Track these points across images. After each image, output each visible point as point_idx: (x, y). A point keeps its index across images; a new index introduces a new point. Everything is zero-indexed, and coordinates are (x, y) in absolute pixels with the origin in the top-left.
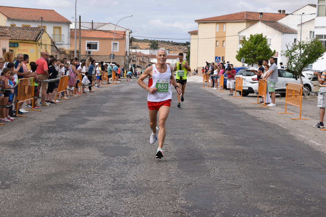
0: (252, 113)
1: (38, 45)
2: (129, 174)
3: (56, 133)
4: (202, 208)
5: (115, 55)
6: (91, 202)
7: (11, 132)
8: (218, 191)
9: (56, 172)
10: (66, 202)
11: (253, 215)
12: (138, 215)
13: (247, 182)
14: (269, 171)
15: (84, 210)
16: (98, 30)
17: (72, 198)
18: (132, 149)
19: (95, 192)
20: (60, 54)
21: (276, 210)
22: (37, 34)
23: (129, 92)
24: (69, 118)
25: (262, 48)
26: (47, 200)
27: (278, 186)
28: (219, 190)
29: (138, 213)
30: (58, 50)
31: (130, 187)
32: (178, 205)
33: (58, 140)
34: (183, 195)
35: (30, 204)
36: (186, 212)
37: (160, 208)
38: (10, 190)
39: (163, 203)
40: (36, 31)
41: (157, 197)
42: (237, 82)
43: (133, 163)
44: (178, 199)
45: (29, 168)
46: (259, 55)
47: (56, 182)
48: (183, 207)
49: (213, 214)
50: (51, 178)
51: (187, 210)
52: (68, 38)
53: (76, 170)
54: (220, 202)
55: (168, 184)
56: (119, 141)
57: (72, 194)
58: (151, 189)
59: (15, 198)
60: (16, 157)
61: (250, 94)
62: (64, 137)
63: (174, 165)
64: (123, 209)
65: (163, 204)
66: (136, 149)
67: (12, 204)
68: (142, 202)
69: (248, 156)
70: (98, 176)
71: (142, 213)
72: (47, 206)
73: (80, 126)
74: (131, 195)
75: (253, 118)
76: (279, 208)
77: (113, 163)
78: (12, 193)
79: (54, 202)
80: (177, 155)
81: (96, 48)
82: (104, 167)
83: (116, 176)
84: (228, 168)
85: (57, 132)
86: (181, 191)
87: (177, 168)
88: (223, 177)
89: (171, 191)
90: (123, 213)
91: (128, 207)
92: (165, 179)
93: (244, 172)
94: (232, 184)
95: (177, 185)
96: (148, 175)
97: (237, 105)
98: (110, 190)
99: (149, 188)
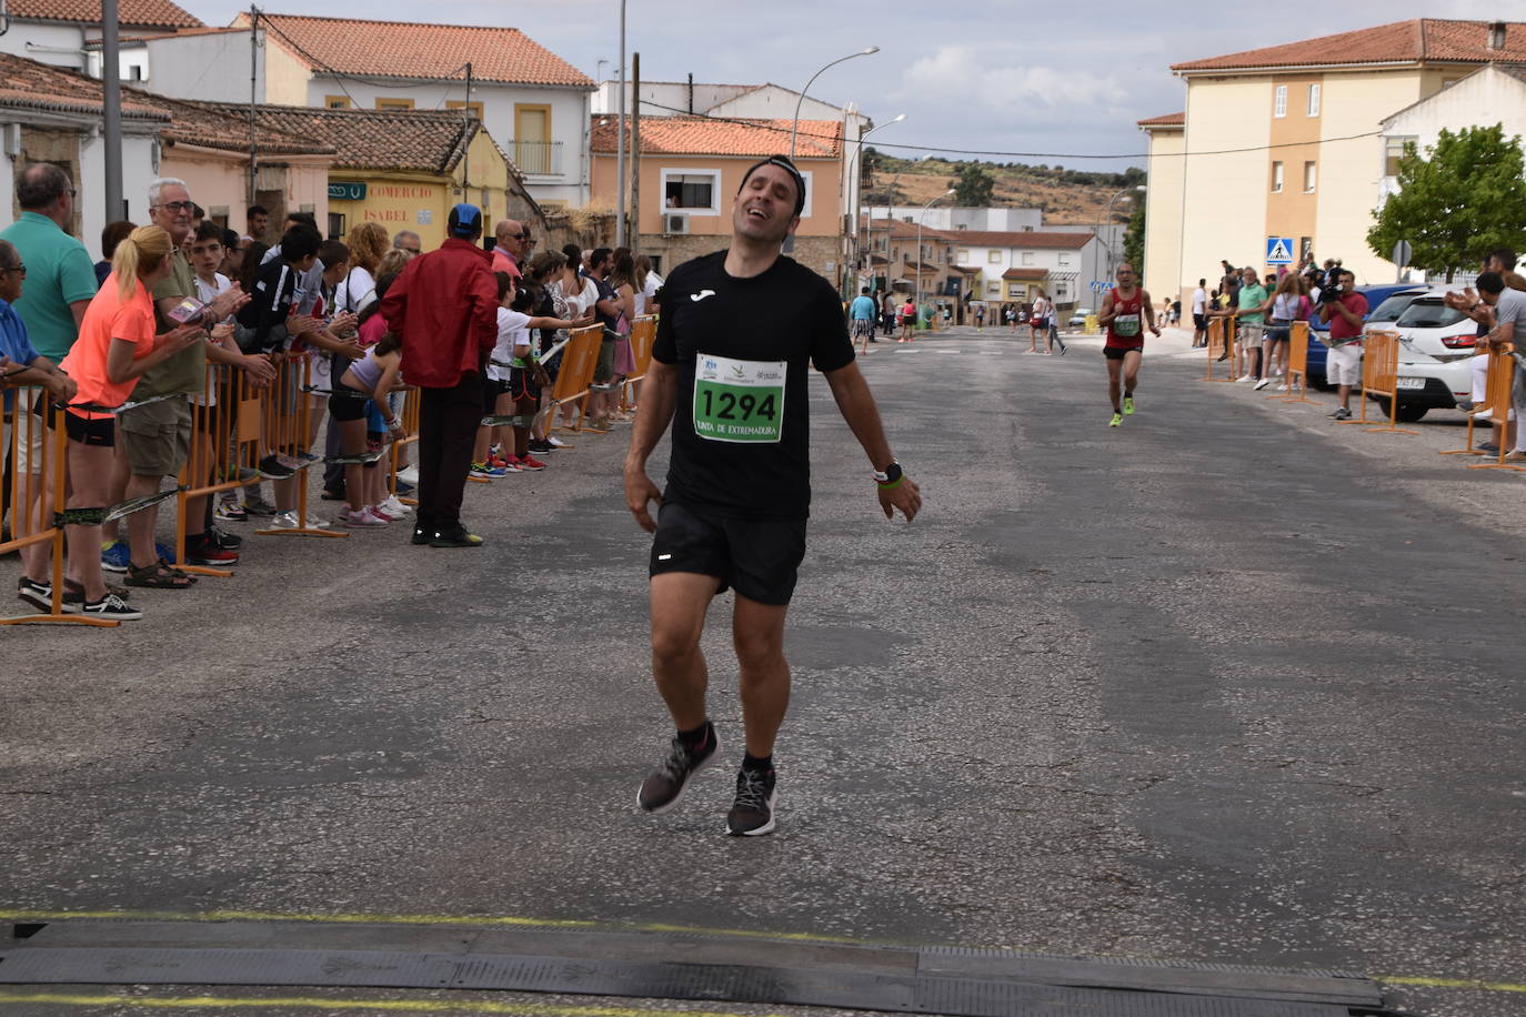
0: (1442, 495)
1: (451, 191)
2: (898, 736)
3: (571, 574)
4: (1214, 866)
7: (384, 564)
8: (1279, 807)
9: (596, 720)
10: (653, 830)
11: (1431, 897)
12: (945, 883)
13: (1405, 775)
14: (1507, 733)
15: (728, 859)
16: (715, 119)
18: (902, 640)
20: (547, 233)
22: (448, 142)
24: (613, 512)
25: (1498, 194)
26: (578, 821)
28: (1284, 801)
29: (947, 878)
30: (536, 213)
31: (904, 784)
33: (583, 599)
34: (1127, 816)
35: (514, 833)
36: (1144, 878)
37: (1037, 861)
38: (426, 784)
39: (1048, 843)
40: (441, 129)
41: (1019, 825)
42: (1373, 357)
43: (910, 692)
44: (1109, 833)
45: (483, 703)
46: (1482, 229)
47: (601, 758)
48: (1130, 861)
49: (1258, 888)
50: (577, 742)
51: (1149, 870)
52: (583, 156)
54: (1290, 846)
55: (1064, 776)
56: (842, 606)
58: (994, 792)
59: (453, 812)
60: (423, 663)
61: (1433, 413)
62: (607, 586)
63: (1085, 704)
64: (885, 862)
65: (1046, 847)
66: (917, 639)
67: (445, 831)
68: (960, 839)
69: (1414, 674)
71: (963, 879)
72: (579, 842)
74: (912, 811)
75: (1446, 516)
77: (826, 691)
78: (435, 794)
79: (606, 830)
80: (1097, 665)
81: (707, 204)
83: (843, 743)
84: (1322, 721)
85: (571, 567)
86: (1120, 804)
87: (1099, 715)
88: (1303, 753)
89: (1076, 803)
90: (886, 874)
91: (905, 854)
92: (1050, 758)
93: (1395, 736)
94: (1341, 779)
95: (1102, 781)
96: (977, 741)
97: (1370, 459)
98: (824, 793)
99: (987, 788)
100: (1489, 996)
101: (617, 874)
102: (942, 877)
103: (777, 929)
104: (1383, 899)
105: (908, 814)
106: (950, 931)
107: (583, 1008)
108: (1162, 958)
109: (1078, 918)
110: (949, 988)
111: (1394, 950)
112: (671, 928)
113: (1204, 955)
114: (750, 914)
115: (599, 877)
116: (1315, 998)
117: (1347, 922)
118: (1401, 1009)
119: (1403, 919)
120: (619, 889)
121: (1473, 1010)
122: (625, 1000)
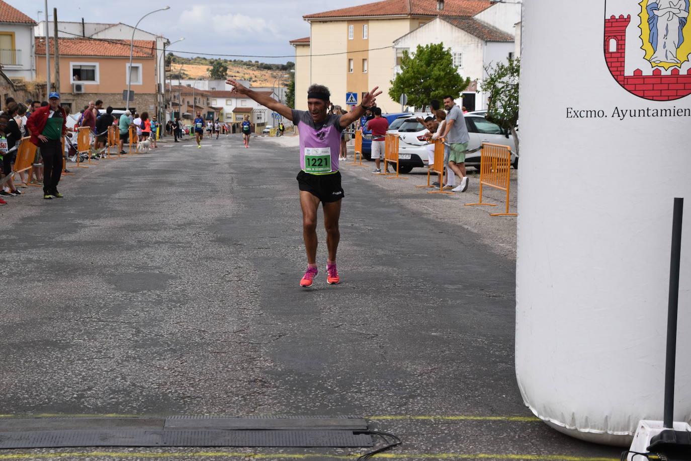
0: (416, 205)
2: (166, 321)
3: (17, 253)
4: (303, 372)
5: (135, 92)
6: (93, 369)
8: (333, 345)
9: (24, 320)
10: (46, 370)
11: (393, 381)
12: (182, 387)
13: (388, 328)
14: (432, 308)
15: (81, 382)
16: (95, 40)
17: (58, 363)
18: (172, 278)
19: (101, 352)
20: (15, 92)
21: (434, 372)
23: (165, 170)
25: (442, 73)
26: (10, 368)
27: (444, 333)
28: (335, 343)
29: (183, 384)
30: (9, 83)
31: (167, 343)
32: (257, 370)
33: (23, 264)
34: (267, 353)
36: (272, 379)
37: (224, 375)
39: (230, 366)
41: (218, 358)
43: (174, 301)
44: (258, 360)
46: (436, 89)
47: (24, 338)
48: (266, 372)
50: (12, 331)
51: (274, 376)
52: (31, 56)
53: (62, 317)
54: (336, 362)
55: (240, 336)
56: (146, 263)
57: (57, 357)
58: (208, 344)
61: (415, 170)
62: (35, 258)
63: (253, 303)
64: (155, 379)
65: (229, 368)
66: (180, 277)
68: (190, 367)
69: (397, 284)
70: (105, 325)
71: (190, 385)
72: (9, 377)
73: (66, 238)
74: (169, 355)
75: (416, 214)
76: (440, 368)
77: (135, 302)
79: (23, 371)
80: (260, 286)
81: (93, 79)
82: (118, 310)
83: (140, 326)
84: (356, 306)
85: (18, 249)
86: (264, 347)
87: (258, 308)
88: (346, 321)
89: (244, 348)
90: (155, 384)
91: (164, 375)
92: (235, 328)
93: (386, 312)
94: (361, 332)
95: (257, 337)
96: (202, 322)
97: (387, 190)
98: (129, 349)
99: (205, 343)
100: (412, 421)
101: (27, 391)
102: (180, 384)
103: (101, 412)
104: (374, 383)
105: (167, 357)
106: (181, 408)
107: (3, 455)
108: (275, 415)
109: (240, 399)
110: (178, 434)
111: (376, 404)
112: (50, 415)
113: (294, 412)
114: (89, 406)
115: (17, 393)
116: (339, 428)
117: (357, 394)
118: (376, 430)
119: (381, 391)
120: (27, 399)
121: (406, 428)
122: (24, 450)
